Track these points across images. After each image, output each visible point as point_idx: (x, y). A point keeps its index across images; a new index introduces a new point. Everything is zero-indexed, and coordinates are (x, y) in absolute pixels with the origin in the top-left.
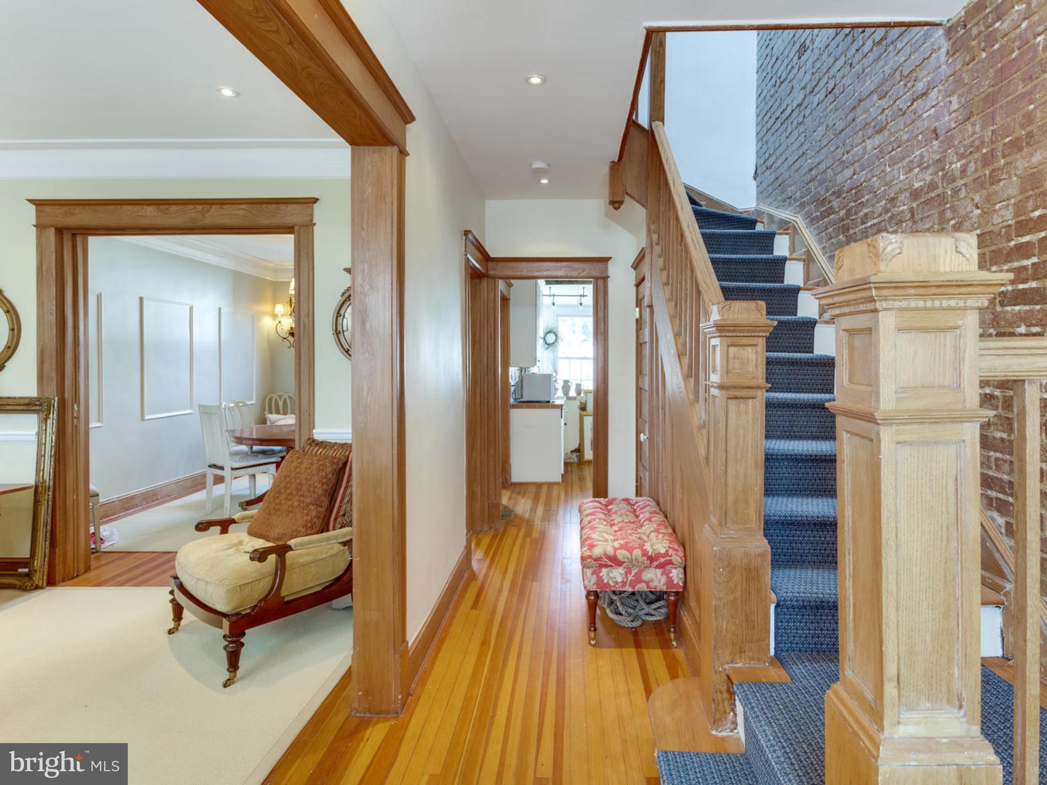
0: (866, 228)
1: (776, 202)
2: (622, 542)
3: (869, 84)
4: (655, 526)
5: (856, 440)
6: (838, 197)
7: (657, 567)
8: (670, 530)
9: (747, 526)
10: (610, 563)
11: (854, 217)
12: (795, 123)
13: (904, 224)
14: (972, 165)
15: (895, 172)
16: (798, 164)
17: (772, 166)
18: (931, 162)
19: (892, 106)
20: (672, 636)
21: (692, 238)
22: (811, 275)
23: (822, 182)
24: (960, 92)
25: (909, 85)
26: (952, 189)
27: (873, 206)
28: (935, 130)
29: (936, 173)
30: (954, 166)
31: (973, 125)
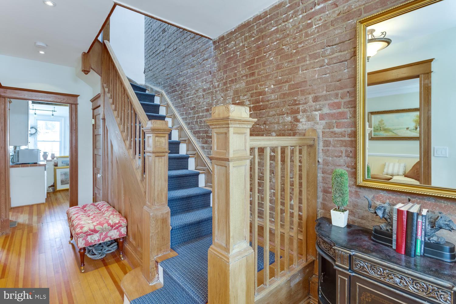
0: (188, 98)
1: (153, 84)
2: (97, 222)
3: (189, 51)
4: (111, 212)
5: (219, 167)
6: (178, 86)
7: (115, 229)
8: (118, 213)
9: (162, 203)
10: (92, 233)
11: (184, 94)
12: (161, 56)
13: (201, 99)
14: (221, 84)
15: (198, 82)
16: (162, 72)
17: (152, 70)
18: (209, 81)
19: (197, 60)
20: (121, 256)
21: (131, 93)
22: (168, 112)
23: (172, 80)
24: (217, 62)
25: (202, 55)
26: (215, 91)
27: (191, 92)
28: (210, 71)
29: (211, 85)
30: (216, 84)
31: (221, 73)
